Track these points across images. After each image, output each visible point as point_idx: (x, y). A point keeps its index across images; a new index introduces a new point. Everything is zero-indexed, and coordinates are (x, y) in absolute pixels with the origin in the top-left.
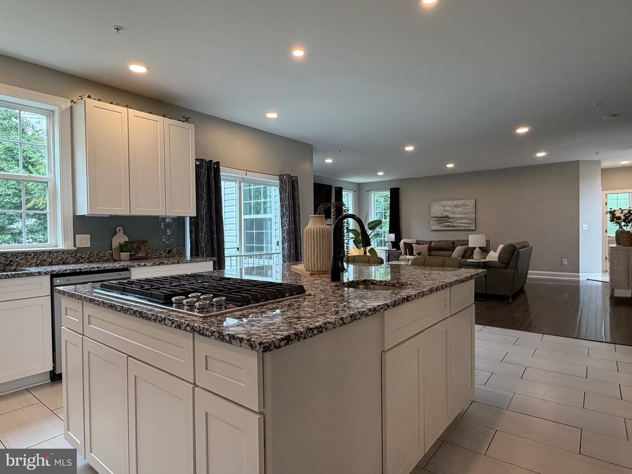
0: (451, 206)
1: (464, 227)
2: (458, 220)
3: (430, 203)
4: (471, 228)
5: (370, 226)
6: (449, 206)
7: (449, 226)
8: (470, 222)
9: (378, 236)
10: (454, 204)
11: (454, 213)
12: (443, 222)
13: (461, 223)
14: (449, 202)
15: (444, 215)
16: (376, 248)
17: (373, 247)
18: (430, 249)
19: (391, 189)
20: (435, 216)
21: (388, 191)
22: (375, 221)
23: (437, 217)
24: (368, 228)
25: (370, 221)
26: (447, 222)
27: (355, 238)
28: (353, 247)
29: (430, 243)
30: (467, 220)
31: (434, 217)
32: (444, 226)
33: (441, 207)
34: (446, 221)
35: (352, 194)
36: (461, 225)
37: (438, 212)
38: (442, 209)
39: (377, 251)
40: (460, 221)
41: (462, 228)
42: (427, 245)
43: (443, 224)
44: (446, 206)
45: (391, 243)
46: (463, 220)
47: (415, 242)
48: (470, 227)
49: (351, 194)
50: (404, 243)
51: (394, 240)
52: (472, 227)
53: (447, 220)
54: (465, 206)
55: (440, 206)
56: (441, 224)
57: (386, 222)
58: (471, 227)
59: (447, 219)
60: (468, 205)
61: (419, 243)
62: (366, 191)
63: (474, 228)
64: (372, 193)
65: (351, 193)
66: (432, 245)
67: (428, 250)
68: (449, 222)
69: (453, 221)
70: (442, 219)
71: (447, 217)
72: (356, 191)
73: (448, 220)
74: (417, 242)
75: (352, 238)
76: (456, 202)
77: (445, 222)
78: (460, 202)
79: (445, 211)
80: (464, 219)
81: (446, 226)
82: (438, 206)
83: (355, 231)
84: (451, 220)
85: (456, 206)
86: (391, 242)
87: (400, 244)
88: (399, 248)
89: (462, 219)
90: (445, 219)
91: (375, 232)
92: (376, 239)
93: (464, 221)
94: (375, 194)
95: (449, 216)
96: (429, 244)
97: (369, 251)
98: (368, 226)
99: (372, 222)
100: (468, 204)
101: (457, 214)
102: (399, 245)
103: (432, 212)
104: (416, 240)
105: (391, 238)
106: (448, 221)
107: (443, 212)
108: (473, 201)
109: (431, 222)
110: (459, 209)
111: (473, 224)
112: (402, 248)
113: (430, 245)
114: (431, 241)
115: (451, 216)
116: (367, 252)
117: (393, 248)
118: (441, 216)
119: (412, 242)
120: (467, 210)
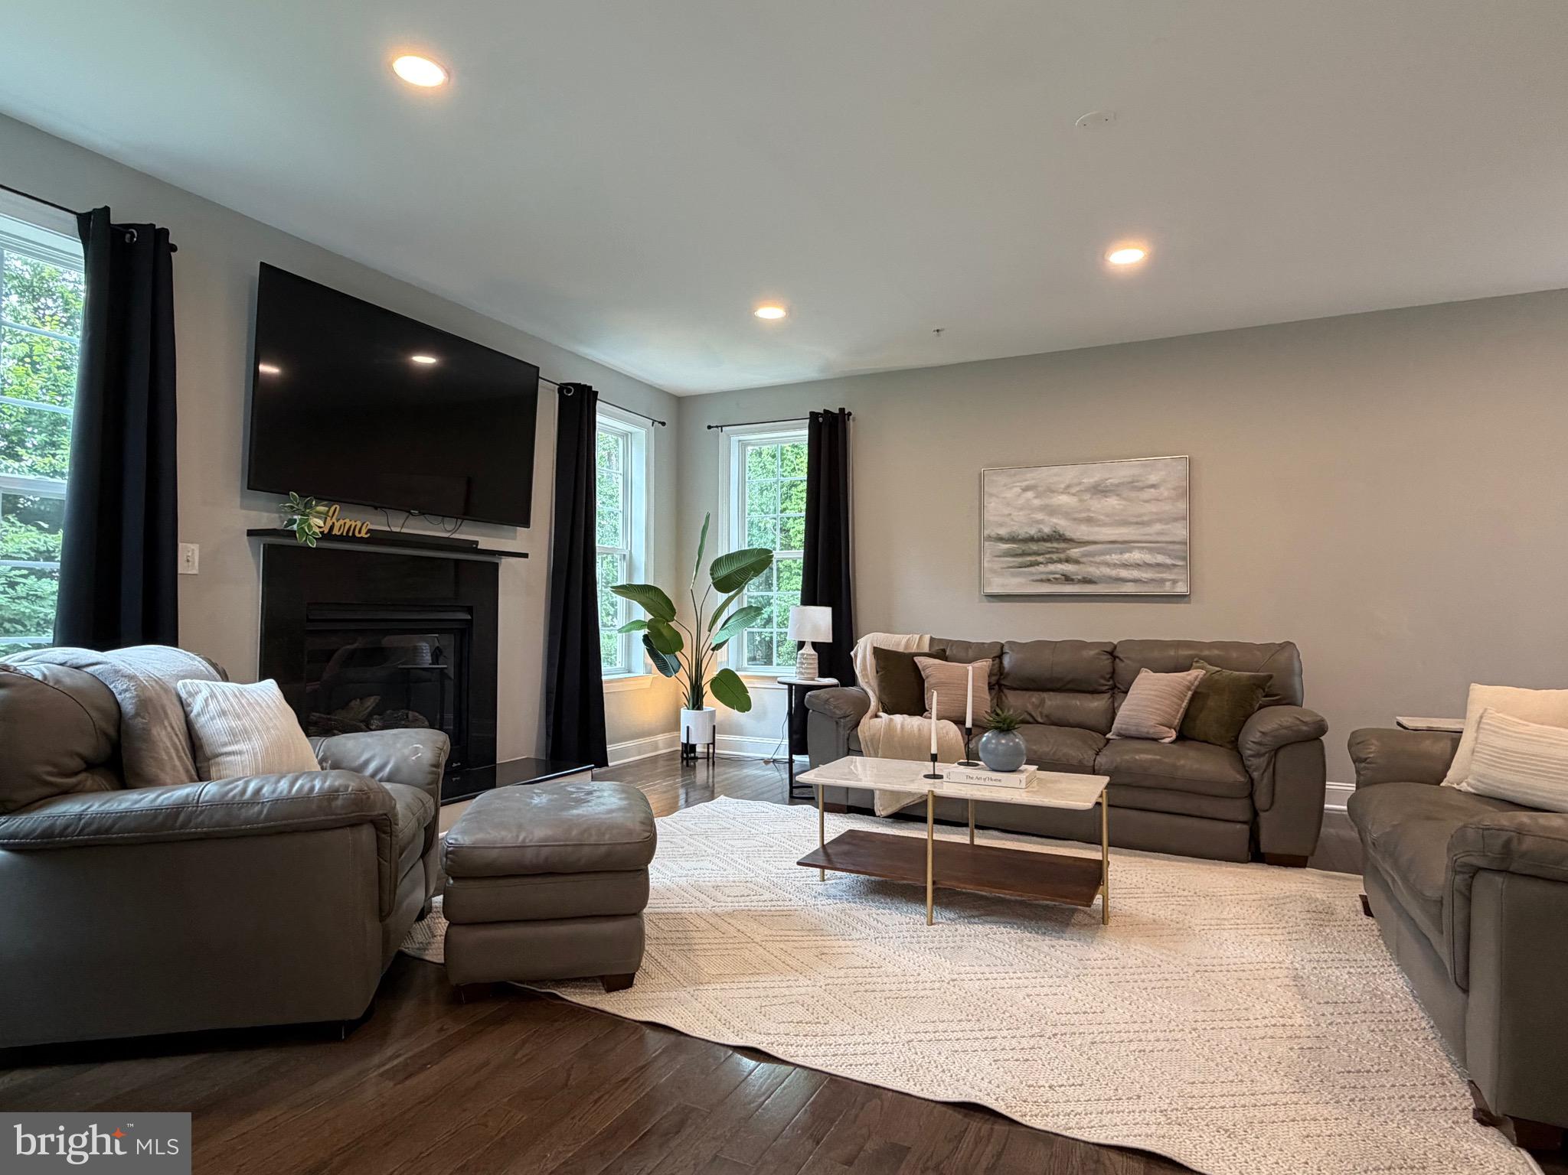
0: (1073, 490)
1: (1135, 581)
2: (1109, 552)
3: (981, 478)
4: (1167, 588)
5: (722, 572)
6: (1066, 490)
7: (1068, 579)
8: (1160, 559)
9: (754, 618)
10: (1088, 481)
11: (1089, 521)
12: (1040, 559)
13: (1125, 566)
14: (1069, 474)
15: (1047, 530)
16: (745, 670)
17: (733, 669)
18: (999, 683)
19: (814, 416)
20: (1003, 532)
21: (800, 428)
22: (742, 554)
23: (1012, 539)
24: (710, 581)
25: (722, 552)
26: (1060, 561)
27: (650, 625)
28: (646, 665)
29: (996, 652)
30: (1151, 550)
31: (1000, 539)
32: (1044, 577)
33: (1030, 494)
34: (1055, 556)
35: (648, 434)
36: (1124, 573)
37: (1020, 516)
38: (1037, 502)
39: (746, 685)
40: (1115, 558)
41: (1129, 589)
42: (984, 664)
43: (1041, 568)
44: (1051, 491)
45: (813, 652)
46: (1130, 550)
47: (926, 649)
48: (1163, 581)
49: (641, 434)
50: (878, 653)
51: (826, 636)
52: (1174, 582)
53: (1058, 551)
54: (1142, 489)
55: (1026, 489)
56: (1032, 569)
57: (791, 557)
58: (1168, 584)
59: (1055, 545)
60: (1153, 486)
61: (944, 651)
62: (709, 427)
63: (1181, 588)
64: (734, 439)
65: (643, 432)
66: (1007, 661)
67: (991, 687)
68: (1068, 560)
69: (1085, 555)
70: (1034, 547)
71: (1058, 537)
72: (663, 424)
73: (1064, 550)
74: (936, 648)
75: (639, 624)
76: (1095, 474)
77: (1052, 561)
78: (1121, 472)
79: (1052, 511)
80: (1138, 548)
81: (1051, 577)
82: (1018, 490)
83: (651, 595)
84: (1075, 552)
85: (1100, 490)
86: (814, 645)
87: (852, 653)
88: (848, 677)
89: (1126, 545)
90: (1049, 545)
91: (741, 601)
92: (745, 633)
93: (1136, 556)
94: (744, 445)
95: (1069, 534)
96: (994, 659)
97: (714, 683)
98: (711, 574)
99: (730, 557)
100: (1153, 479)
101: (1105, 525)
102: (850, 662)
103: (990, 516)
104: (927, 638)
105: (816, 629)
106: (1062, 556)
107: (1039, 516)
108: (1181, 468)
109: (987, 558)
110: (1113, 502)
111: (1176, 570)
112: (865, 676)
113: (997, 660)
114: (1002, 646)
115: (1081, 532)
116: (707, 689)
117: (822, 675)
118: (1033, 531)
119: (914, 649)
120: (1152, 508)
